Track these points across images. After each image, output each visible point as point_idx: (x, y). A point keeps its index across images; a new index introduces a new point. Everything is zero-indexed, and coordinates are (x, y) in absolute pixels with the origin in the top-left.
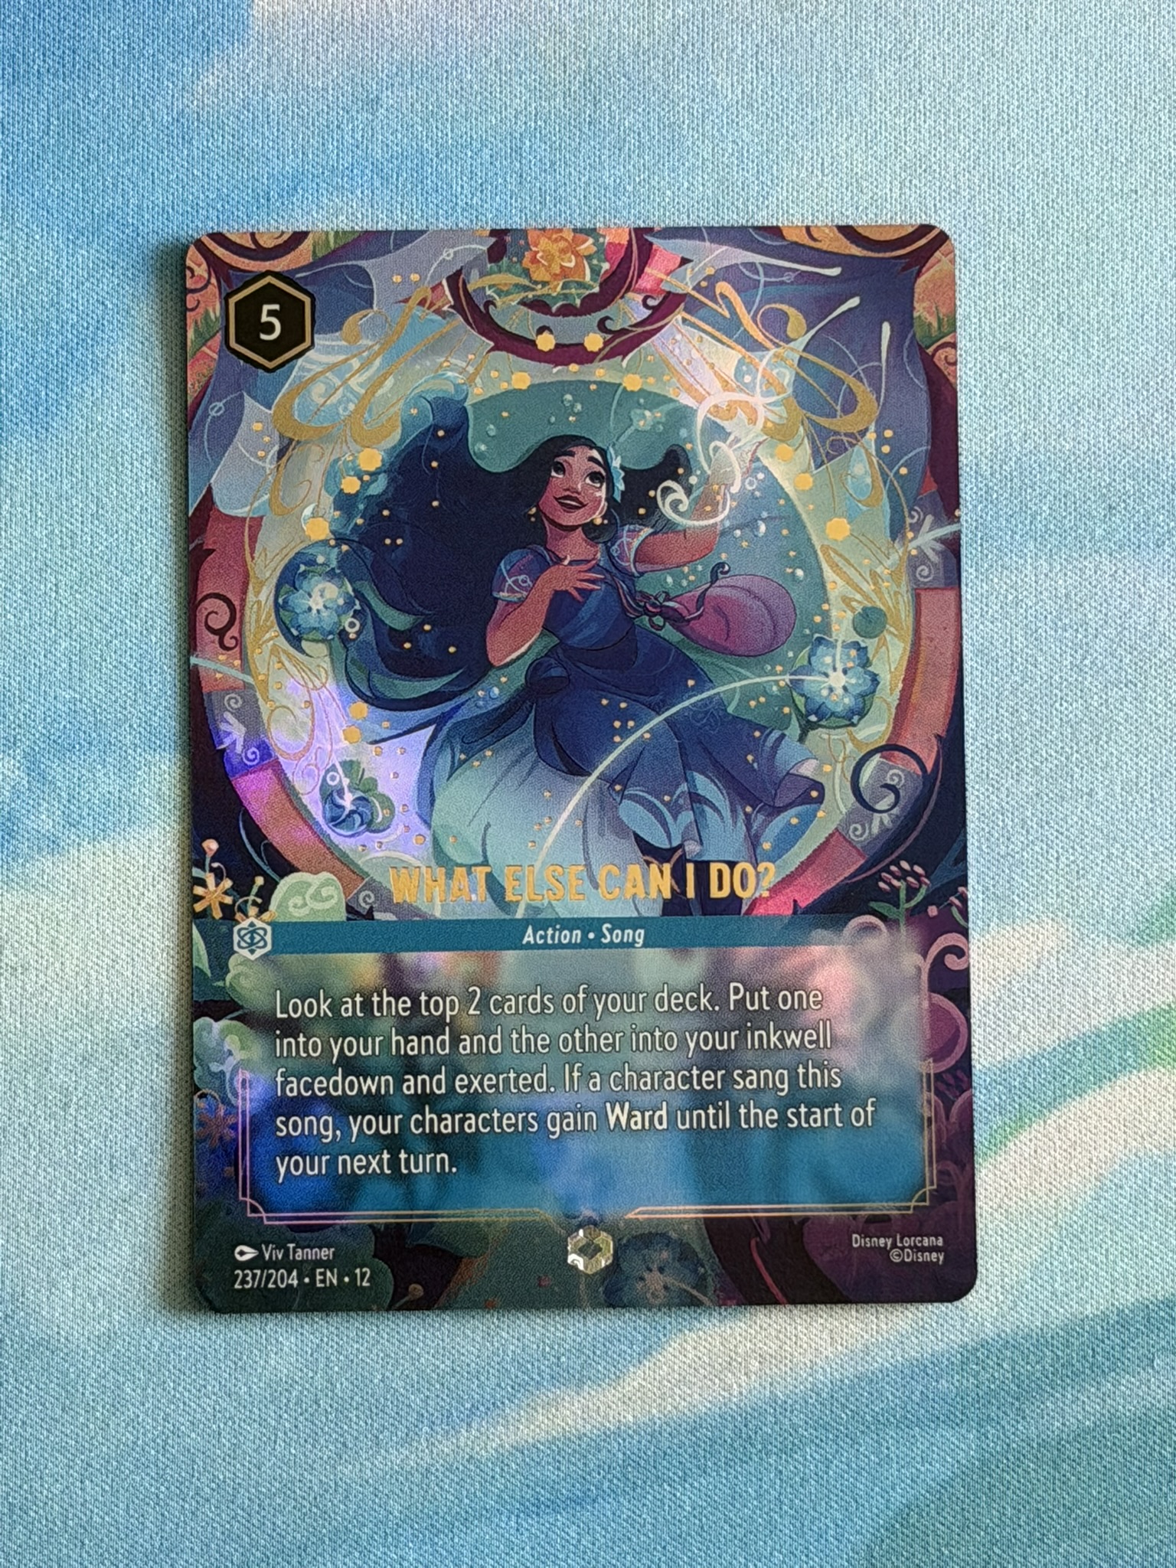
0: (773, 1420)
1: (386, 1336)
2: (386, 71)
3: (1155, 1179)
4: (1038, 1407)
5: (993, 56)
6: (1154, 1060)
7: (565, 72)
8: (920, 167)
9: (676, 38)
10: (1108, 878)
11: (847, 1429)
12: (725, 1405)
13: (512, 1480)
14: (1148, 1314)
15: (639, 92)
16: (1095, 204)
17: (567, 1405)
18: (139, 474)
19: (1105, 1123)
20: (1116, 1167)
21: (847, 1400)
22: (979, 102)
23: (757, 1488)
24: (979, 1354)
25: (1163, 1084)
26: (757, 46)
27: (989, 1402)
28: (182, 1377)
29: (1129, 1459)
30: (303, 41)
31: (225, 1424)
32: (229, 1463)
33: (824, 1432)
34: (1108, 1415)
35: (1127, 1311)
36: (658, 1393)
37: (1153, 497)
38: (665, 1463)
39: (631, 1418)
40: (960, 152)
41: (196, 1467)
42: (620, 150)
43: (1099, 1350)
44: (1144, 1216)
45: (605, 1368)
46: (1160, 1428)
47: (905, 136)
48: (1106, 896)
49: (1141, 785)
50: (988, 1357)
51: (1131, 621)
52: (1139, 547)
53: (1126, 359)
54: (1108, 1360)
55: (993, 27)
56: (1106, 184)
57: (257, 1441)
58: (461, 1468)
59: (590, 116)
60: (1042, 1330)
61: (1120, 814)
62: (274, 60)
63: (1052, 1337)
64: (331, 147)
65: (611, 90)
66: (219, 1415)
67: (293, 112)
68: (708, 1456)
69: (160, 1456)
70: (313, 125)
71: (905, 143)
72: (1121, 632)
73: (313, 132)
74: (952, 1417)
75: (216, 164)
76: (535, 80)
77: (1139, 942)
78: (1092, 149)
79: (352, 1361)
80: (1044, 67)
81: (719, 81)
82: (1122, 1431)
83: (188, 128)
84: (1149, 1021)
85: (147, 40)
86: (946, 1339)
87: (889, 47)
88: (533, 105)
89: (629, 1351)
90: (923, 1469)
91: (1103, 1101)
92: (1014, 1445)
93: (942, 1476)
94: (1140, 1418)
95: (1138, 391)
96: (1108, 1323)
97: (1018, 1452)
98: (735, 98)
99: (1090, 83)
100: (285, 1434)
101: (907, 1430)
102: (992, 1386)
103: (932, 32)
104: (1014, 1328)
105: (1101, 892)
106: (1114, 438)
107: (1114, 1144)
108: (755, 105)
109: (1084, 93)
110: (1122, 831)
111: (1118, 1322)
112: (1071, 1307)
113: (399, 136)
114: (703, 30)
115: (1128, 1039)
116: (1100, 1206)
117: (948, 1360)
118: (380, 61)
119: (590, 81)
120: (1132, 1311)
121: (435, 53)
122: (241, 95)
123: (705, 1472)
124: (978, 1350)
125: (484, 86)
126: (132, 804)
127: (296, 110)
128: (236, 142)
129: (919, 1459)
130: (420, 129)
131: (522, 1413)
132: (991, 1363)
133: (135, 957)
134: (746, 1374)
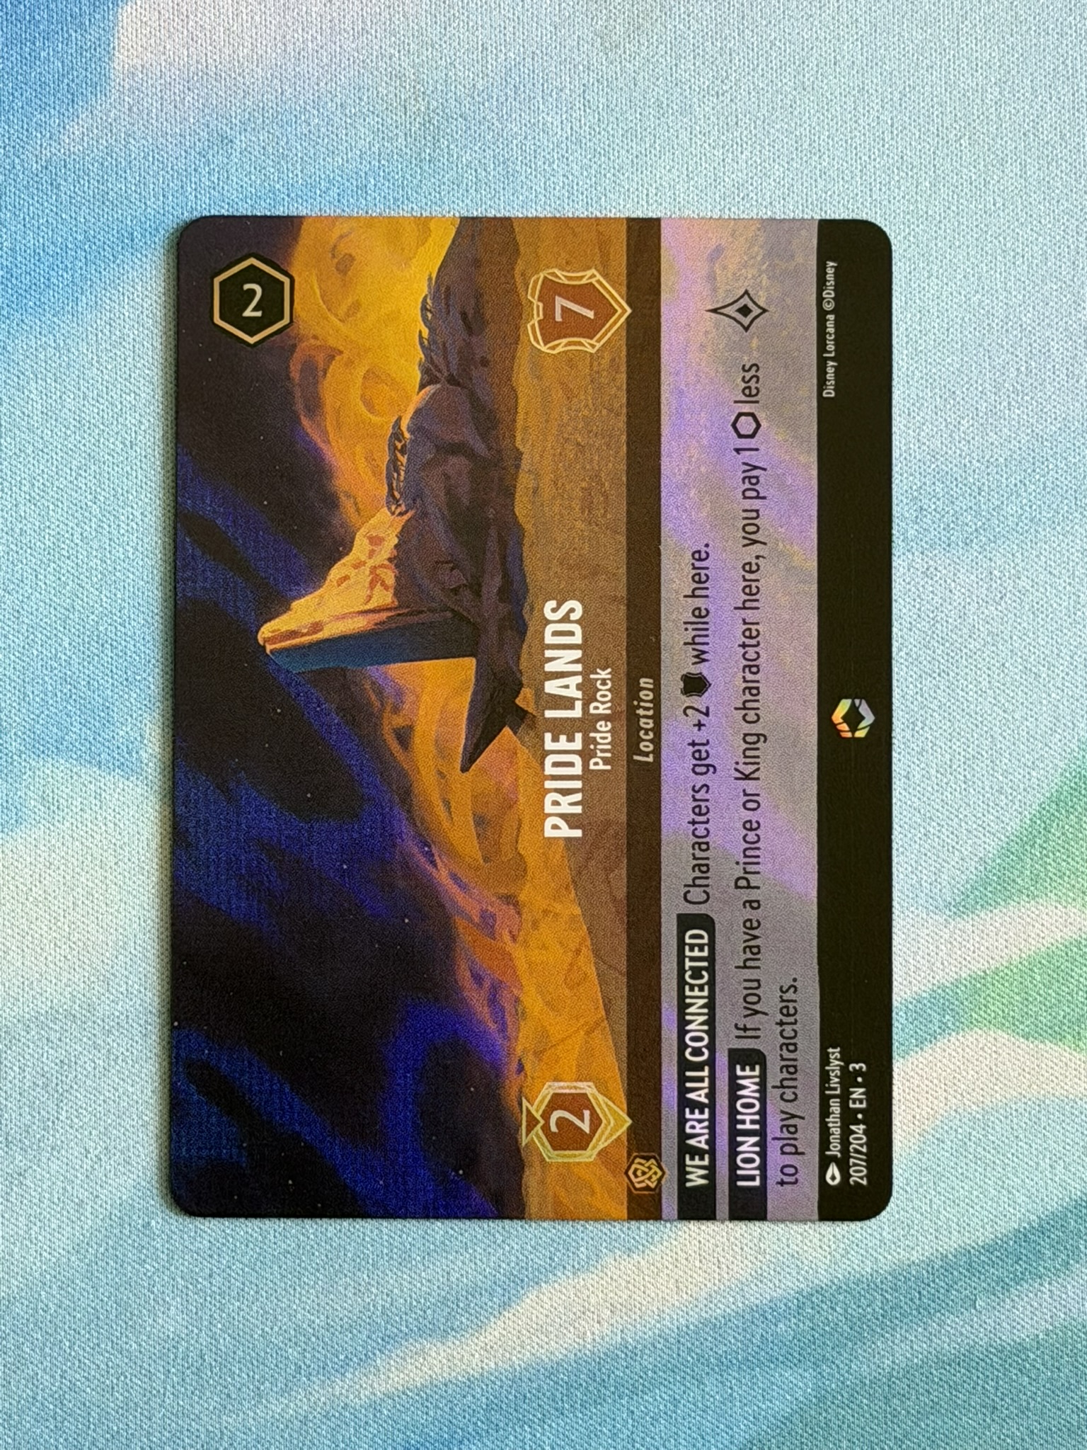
0: (625, 1364)
1: (264, 1294)
2: (239, 117)
3: (974, 1133)
4: (870, 1347)
5: (804, 89)
6: (971, 1023)
7: (405, 114)
8: (738, 195)
9: (509, 80)
10: (926, 855)
11: (693, 1371)
12: (580, 1351)
13: (385, 1425)
14: (970, 1258)
15: (475, 132)
16: (902, 227)
17: (434, 1354)
18: (19, 499)
19: (926, 1082)
20: (938, 1122)
21: (693, 1344)
22: (792, 133)
23: (610, 1427)
24: (814, 1299)
25: (981, 1045)
26: (584, 85)
27: (824, 1343)
28: (77, 1336)
29: (954, 1393)
30: (161, 91)
31: (118, 1379)
32: (122, 1415)
33: (672, 1374)
34: (934, 1352)
35: (950, 1256)
36: (518, 1342)
37: (961, 498)
38: (525, 1406)
39: (493, 1366)
40: (774, 180)
41: (91, 1420)
42: (458, 186)
43: (925, 1293)
44: (965, 1167)
45: (468, 1319)
46: (983, 1364)
47: (724, 167)
48: (924, 871)
49: (954, 767)
50: (822, 1301)
51: (943, 615)
52: (949, 545)
53: (934, 370)
54: (934, 1302)
55: (803, 63)
56: (911, 208)
57: (148, 1394)
58: (337, 1415)
59: (429, 155)
60: (871, 1275)
61: (936, 794)
62: (135, 109)
63: (882, 1282)
64: (189, 189)
65: (449, 130)
66: (112, 1371)
67: (153, 157)
68: (565, 1398)
69: (58, 1410)
70: (172, 169)
71: (724, 174)
72: (934, 625)
73: (172, 176)
74: (790, 1357)
75: (84, 208)
76: (378, 122)
77: (955, 913)
78: (898, 175)
79: (234, 1319)
80: (852, 99)
81: (550, 119)
82: (948, 1368)
83: (56, 174)
84: (966, 986)
85: (16, 94)
86: (783, 1286)
87: (707, 83)
88: (377, 146)
89: (490, 1304)
90: (764, 1406)
91: (925, 1062)
92: (848, 1383)
93: (782, 1412)
94: (964, 1355)
95: (946, 400)
96: (933, 1268)
97: (853, 1389)
98: (565, 135)
99: (895, 112)
100: (173, 1387)
101: (748, 1370)
102: (827, 1328)
103: (747, 69)
104: (846, 1274)
105: (920, 868)
106: (924, 444)
107: (936, 1102)
108: (584, 141)
109: (889, 122)
110: (938, 811)
111: (942, 1267)
112: (899, 1253)
113: (253, 177)
114: (533, 71)
115: (947, 1003)
116: (924, 1160)
117: (785, 1305)
118: (233, 108)
119: (429, 122)
120: (955, 1256)
121: (284, 98)
122: (104, 142)
123: (562, 1414)
124: (812, 1295)
125: (330, 128)
126: (19, 807)
127: (157, 156)
128: (101, 187)
129: (760, 1398)
130: (272, 170)
131: (392, 1362)
132: (823, 1306)
133: (26, 949)
134: (599, 1322)
